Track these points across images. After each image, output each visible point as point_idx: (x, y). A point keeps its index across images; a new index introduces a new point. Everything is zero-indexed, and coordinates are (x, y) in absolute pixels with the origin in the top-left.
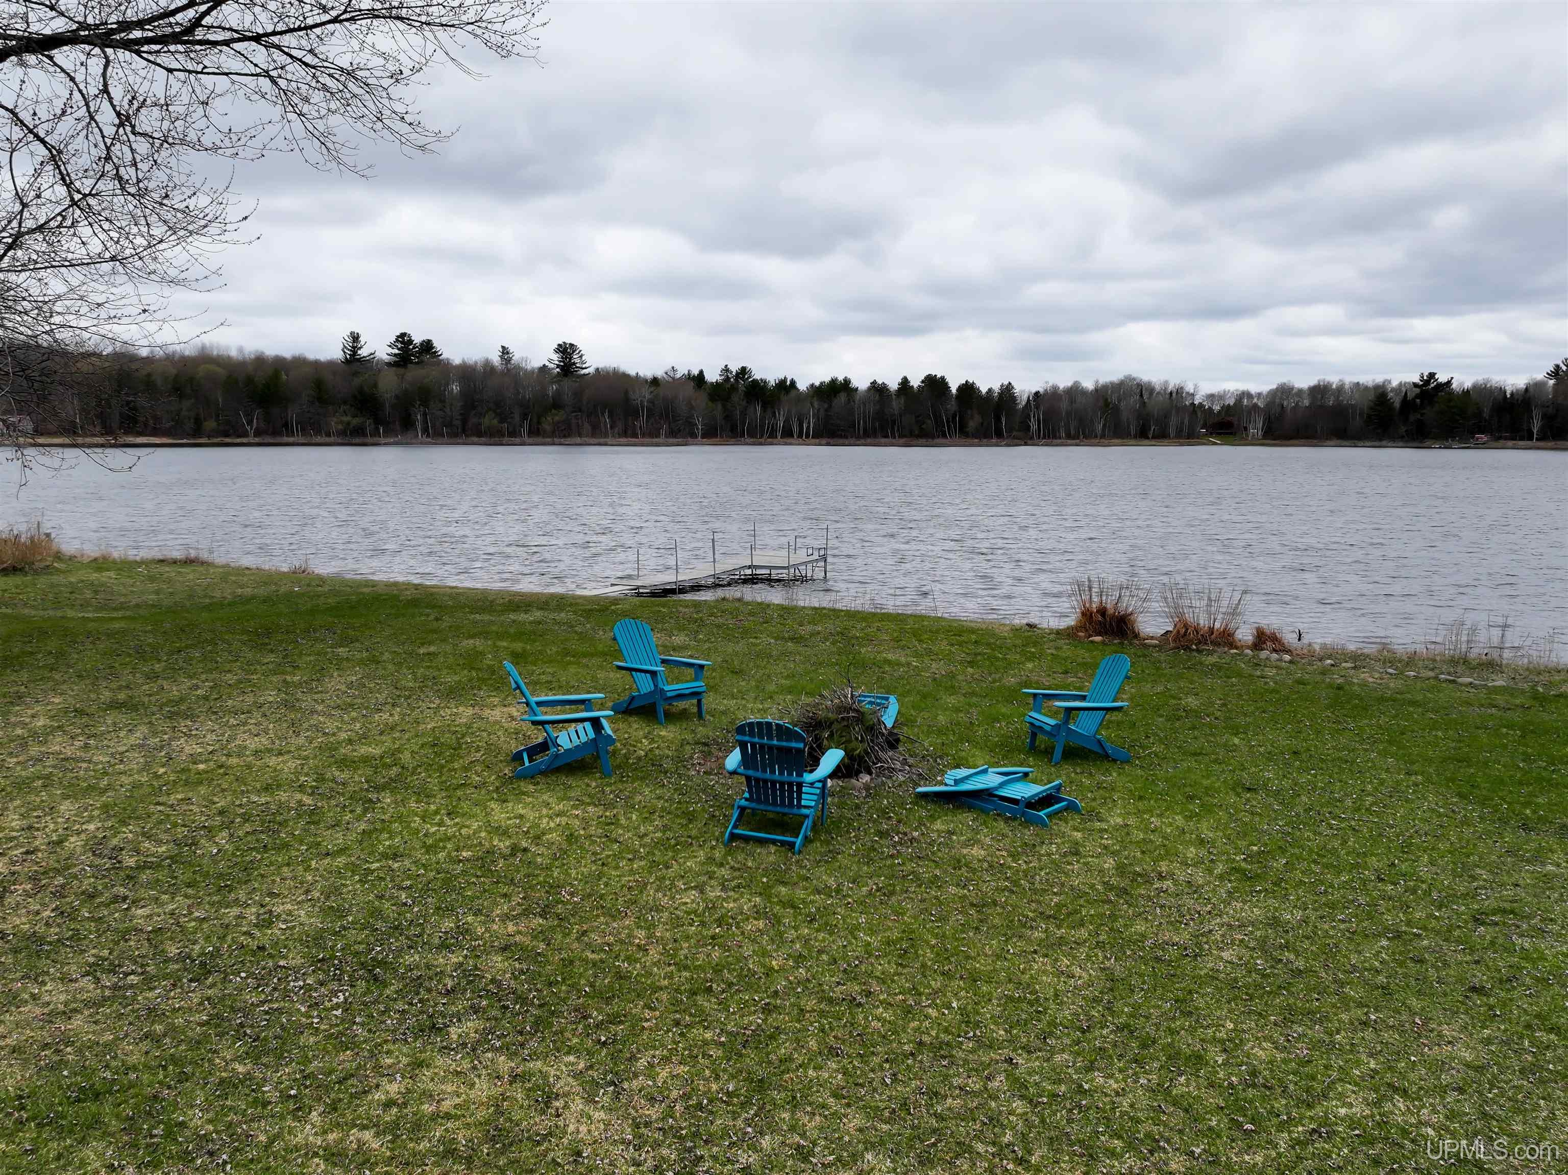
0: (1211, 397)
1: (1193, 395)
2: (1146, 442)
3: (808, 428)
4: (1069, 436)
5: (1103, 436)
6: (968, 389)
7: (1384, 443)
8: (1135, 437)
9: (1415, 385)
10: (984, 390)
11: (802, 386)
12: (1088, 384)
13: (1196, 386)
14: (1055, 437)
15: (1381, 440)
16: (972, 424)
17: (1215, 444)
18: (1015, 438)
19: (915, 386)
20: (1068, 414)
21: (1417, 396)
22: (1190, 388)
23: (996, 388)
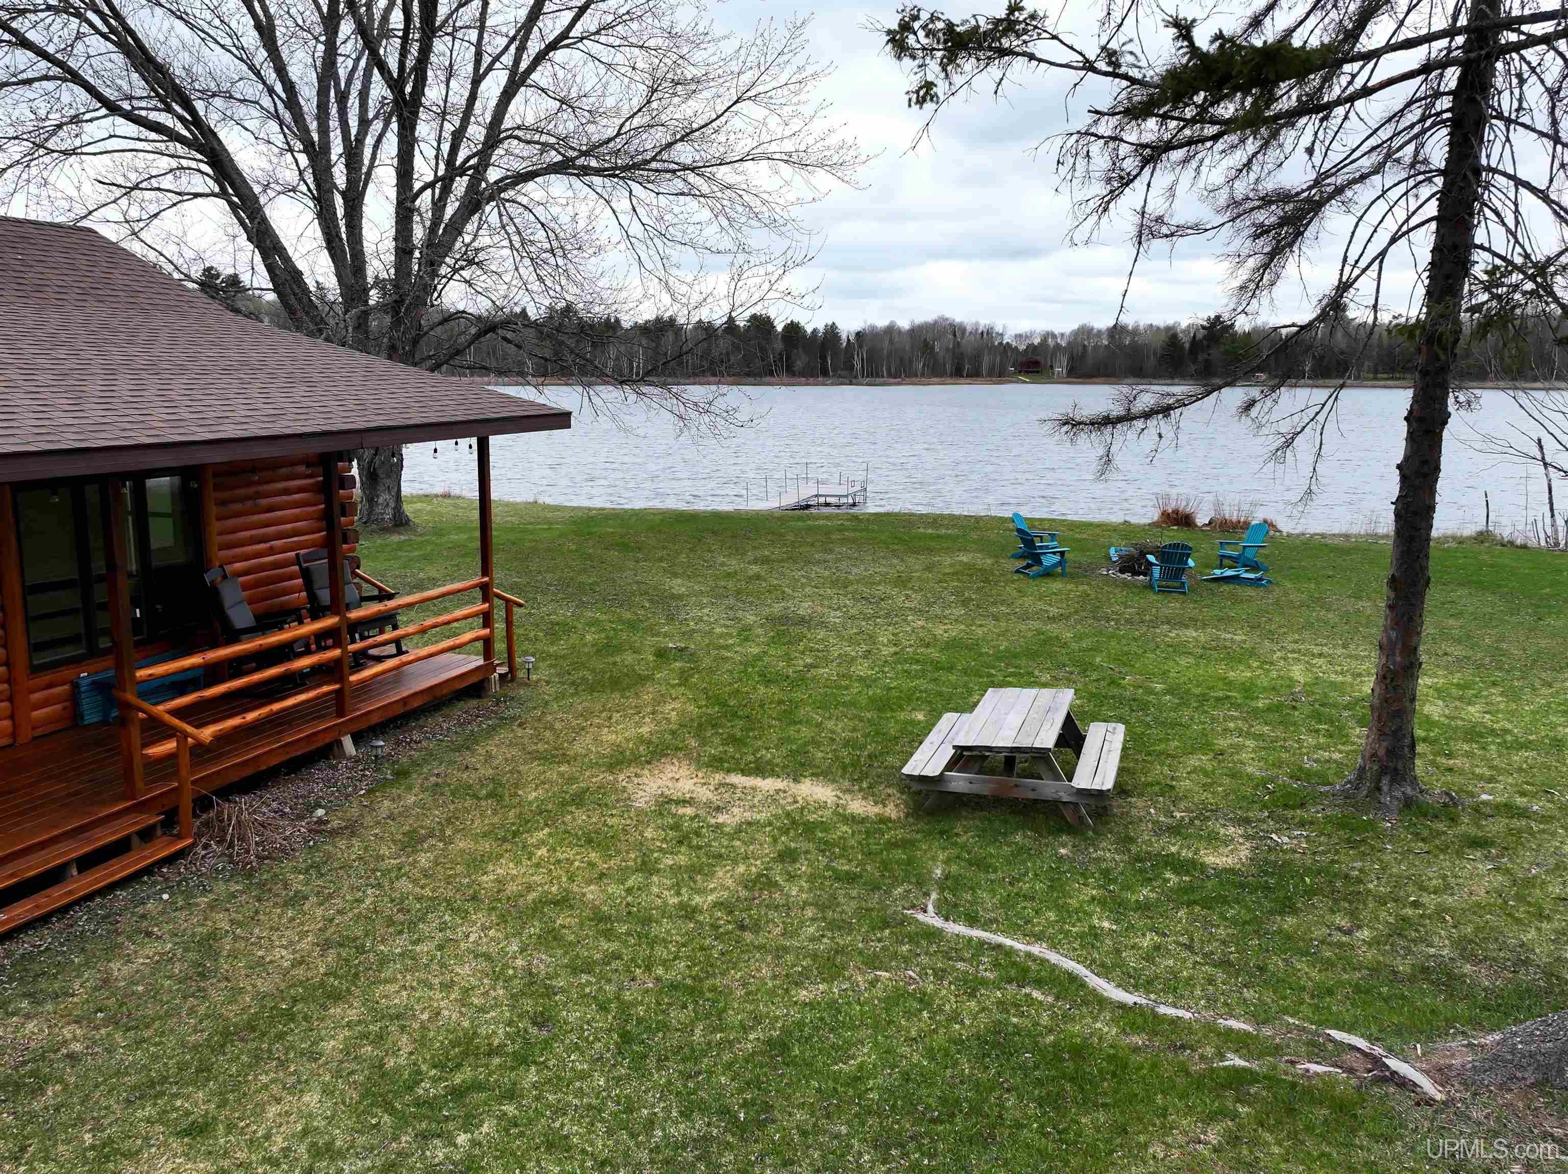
0: (1019, 337)
1: (1002, 335)
2: (962, 380)
3: (638, 366)
4: (890, 375)
5: (923, 375)
6: (793, 329)
7: (1176, 381)
8: (951, 376)
9: (1203, 327)
10: (809, 329)
11: (626, 324)
12: (904, 324)
13: (1004, 327)
14: (878, 376)
15: (1172, 378)
16: (799, 364)
17: (1025, 382)
18: (840, 376)
19: (742, 325)
20: (890, 354)
21: (1205, 337)
22: (999, 329)
23: (821, 328)
